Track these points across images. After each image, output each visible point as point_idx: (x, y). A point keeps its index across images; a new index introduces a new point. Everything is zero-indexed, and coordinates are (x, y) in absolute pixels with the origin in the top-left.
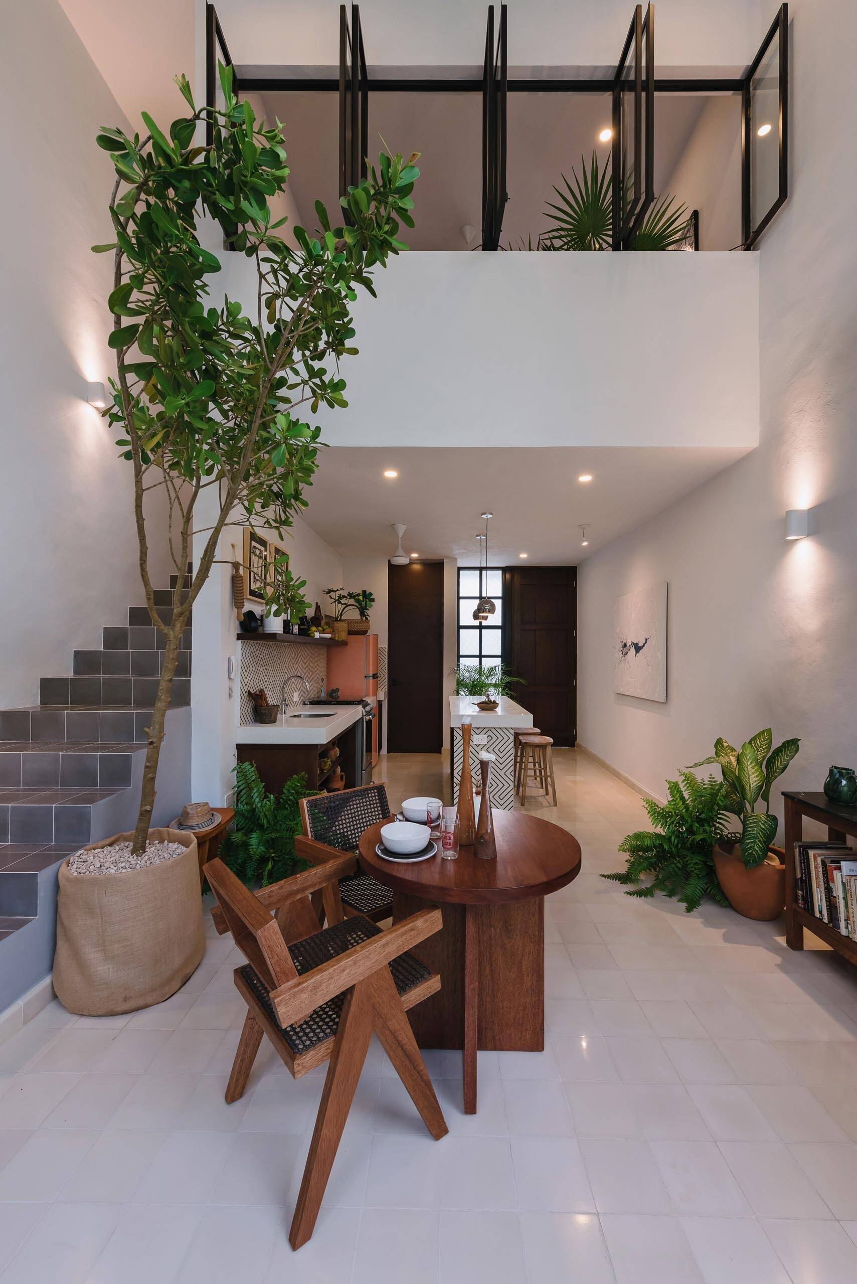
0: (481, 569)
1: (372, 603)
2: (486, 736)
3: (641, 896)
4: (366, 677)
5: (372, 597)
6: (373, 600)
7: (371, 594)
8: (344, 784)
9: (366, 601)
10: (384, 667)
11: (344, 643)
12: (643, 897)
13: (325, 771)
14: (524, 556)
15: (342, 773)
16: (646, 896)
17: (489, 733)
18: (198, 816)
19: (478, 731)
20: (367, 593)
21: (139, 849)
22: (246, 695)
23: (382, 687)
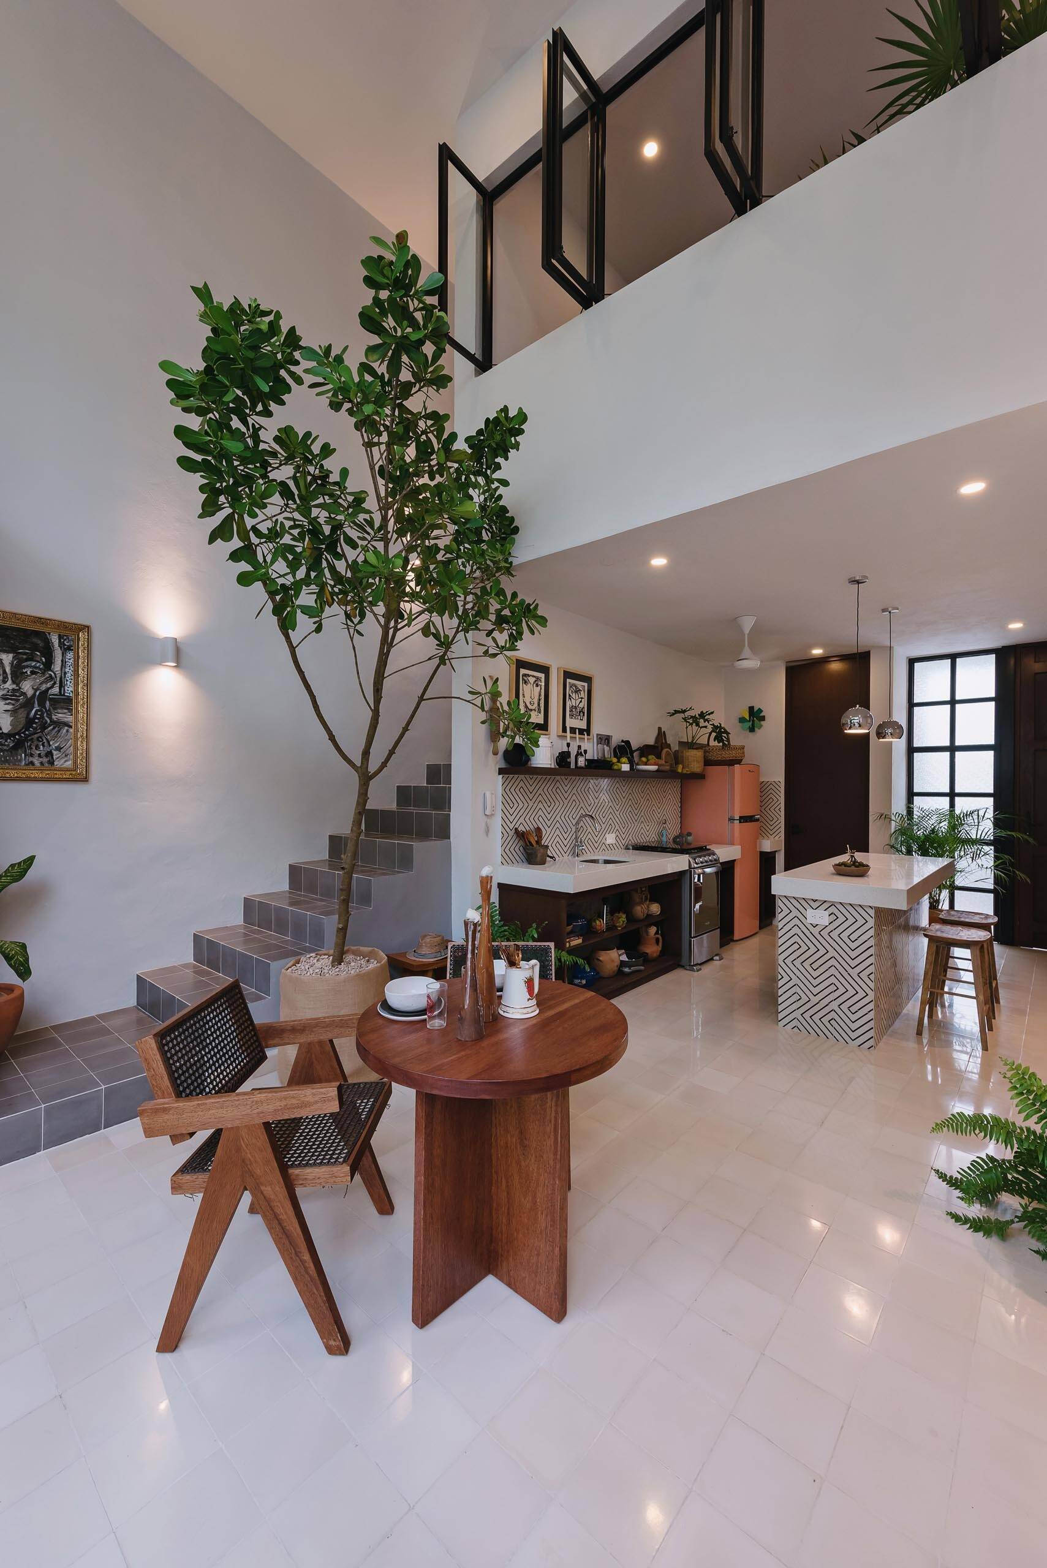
0: (953, 657)
1: (762, 723)
2: (827, 913)
3: (976, 1231)
4: (729, 819)
5: (762, 715)
6: (763, 718)
7: (760, 711)
8: (660, 949)
9: (753, 721)
10: (778, 808)
11: (701, 776)
12: (981, 1234)
13: (620, 929)
14: (1016, 626)
15: (657, 936)
16: (988, 1233)
17: (833, 909)
18: (426, 946)
19: (815, 905)
20: (755, 710)
21: (338, 960)
22: (512, 833)
23: (775, 834)
